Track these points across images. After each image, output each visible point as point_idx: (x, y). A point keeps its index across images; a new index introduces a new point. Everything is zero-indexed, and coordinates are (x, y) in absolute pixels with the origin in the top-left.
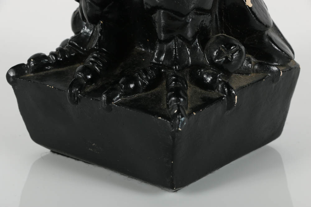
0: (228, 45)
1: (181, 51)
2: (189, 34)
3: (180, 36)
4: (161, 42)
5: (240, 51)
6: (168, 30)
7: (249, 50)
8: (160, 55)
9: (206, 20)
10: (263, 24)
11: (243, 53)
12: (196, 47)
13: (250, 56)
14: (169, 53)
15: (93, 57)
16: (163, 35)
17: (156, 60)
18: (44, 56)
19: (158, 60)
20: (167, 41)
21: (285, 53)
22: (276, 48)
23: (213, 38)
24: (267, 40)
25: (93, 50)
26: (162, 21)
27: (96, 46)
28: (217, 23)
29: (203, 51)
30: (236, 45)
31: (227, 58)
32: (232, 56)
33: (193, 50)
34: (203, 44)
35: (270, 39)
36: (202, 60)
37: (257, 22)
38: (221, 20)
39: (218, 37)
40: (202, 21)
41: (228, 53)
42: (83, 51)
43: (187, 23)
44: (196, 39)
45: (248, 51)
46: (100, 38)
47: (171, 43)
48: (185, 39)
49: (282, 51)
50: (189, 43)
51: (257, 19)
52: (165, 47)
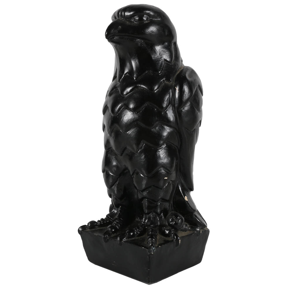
0: (176, 216)
1: (155, 218)
2: (159, 211)
3: (154, 212)
4: (146, 214)
5: (182, 219)
6: (149, 208)
8: (145, 220)
9: (167, 205)
10: (193, 209)
11: (183, 221)
12: (162, 217)
13: (187, 223)
14: (149, 219)
15: (116, 222)
16: (146, 210)
17: (143, 222)
18: (95, 222)
19: (144, 222)
20: (148, 213)
21: (203, 223)
22: (199, 220)
23: (170, 213)
24: (194, 216)
25: (116, 219)
26: (146, 204)
27: (117, 217)
28: (172, 208)
29: (165, 219)
30: (180, 216)
31: (176, 222)
32: (178, 221)
33: (161, 218)
34: (165, 216)
35: (196, 216)
36: (164, 223)
37: (190, 208)
38: (174, 206)
39: (172, 213)
40: (165, 205)
41: (176, 220)
42: (112, 220)
43: (158, 205)
44: (161, 213)
45: (186, 220)
46: (119, 213)
47: (150, 214)
48: (157, 213)
49: (202, 222)
50: (159, 215)
51: (190, 206)
52: (148, 216)
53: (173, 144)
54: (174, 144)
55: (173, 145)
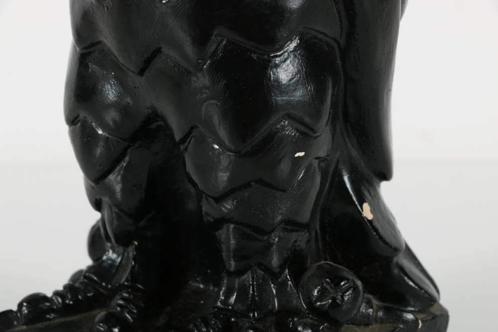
0: (336, 280)
1: (262, 288)
2: (275, 261)
3: (260, 265)
4: (230, 274)
5: (355, 289)
6: (241, 255)
7: (370, 287)
8: (228, 295)
9: (301, 239)
10: (391, 247)
11: (359, 292)
12: (285, 283)
13: (370, 296)
14: (243, 291)
15: (123, 299)
16: (232, 263)
17: (222, 302)
18: (44, 298)
19: (225, 302)
20: (239, 273)
21: (426, 292)
22: (411, 283)
23: (312, 268)
24: (396, 271)
25: (122, 287)
26: (233, 242)
27: (127, 280)
28: (317, 244)
29: (297, 289)
30: (348, 279)
31: (334, 299)
32: (342, 297)
33: (281, 287)
34: (297, 276)
35: (402, 269)
36: (294, 302)
37: (381, 243)
38: (324, 239)
39: (320, 267)
40: (296, 241)
41: (336, 292)
42: (105, 288)
43: (271, 245)
44: (285, 270)
45: (368, 288)
46: (133, 268)
47: (246, 276)
48: (268, 270)
49: (421, 288)
50: (274, 276)
51: (381, 238)
52: (237, 282)
53: (322, 33)
54: (325, 35)
55: (321, 36)
